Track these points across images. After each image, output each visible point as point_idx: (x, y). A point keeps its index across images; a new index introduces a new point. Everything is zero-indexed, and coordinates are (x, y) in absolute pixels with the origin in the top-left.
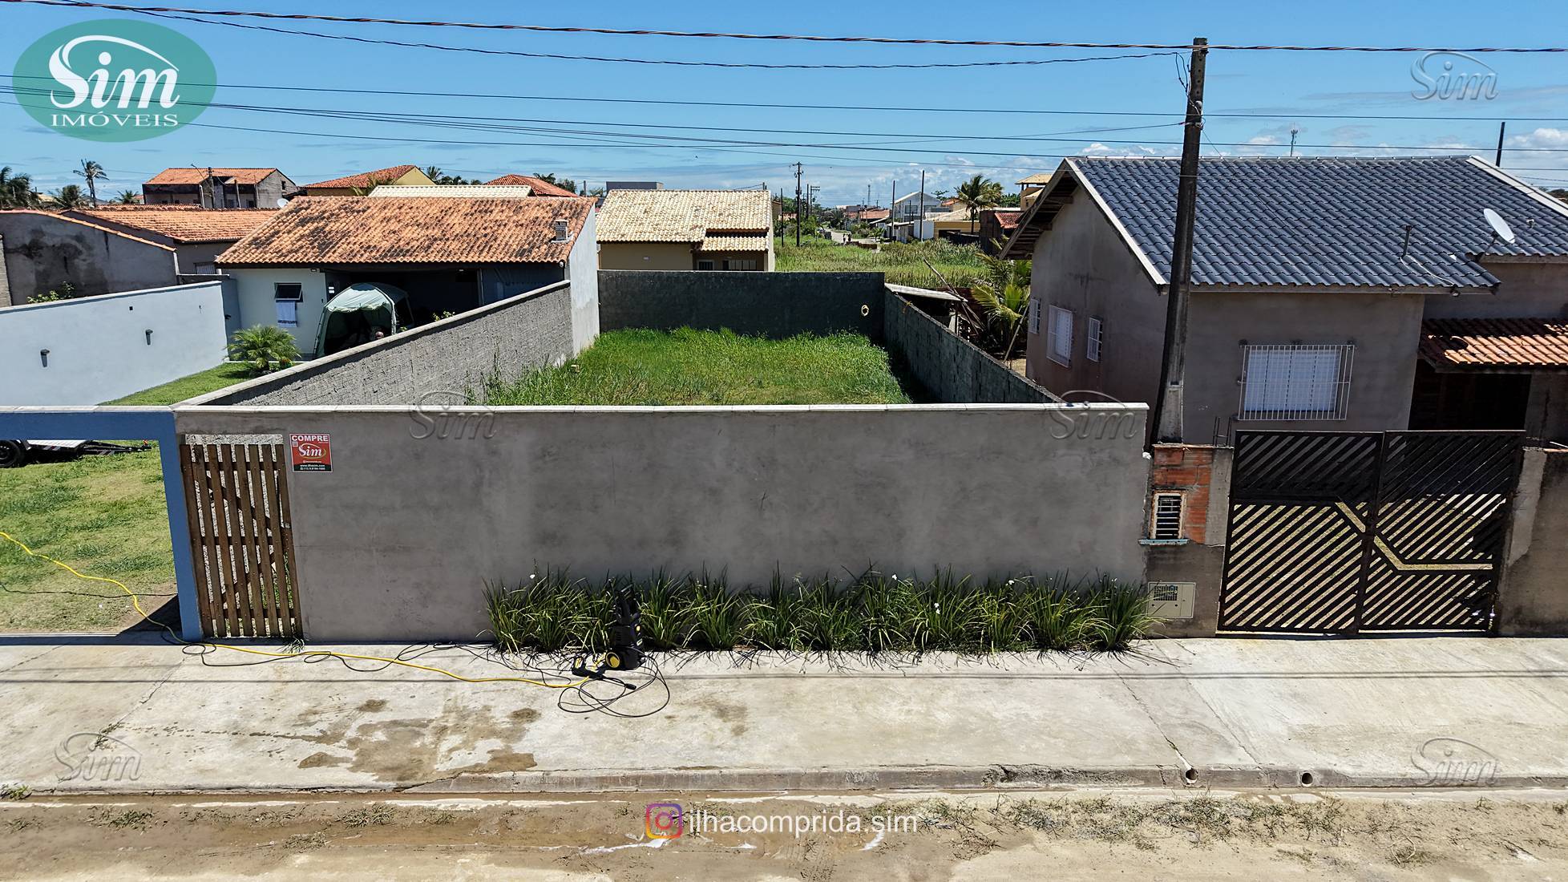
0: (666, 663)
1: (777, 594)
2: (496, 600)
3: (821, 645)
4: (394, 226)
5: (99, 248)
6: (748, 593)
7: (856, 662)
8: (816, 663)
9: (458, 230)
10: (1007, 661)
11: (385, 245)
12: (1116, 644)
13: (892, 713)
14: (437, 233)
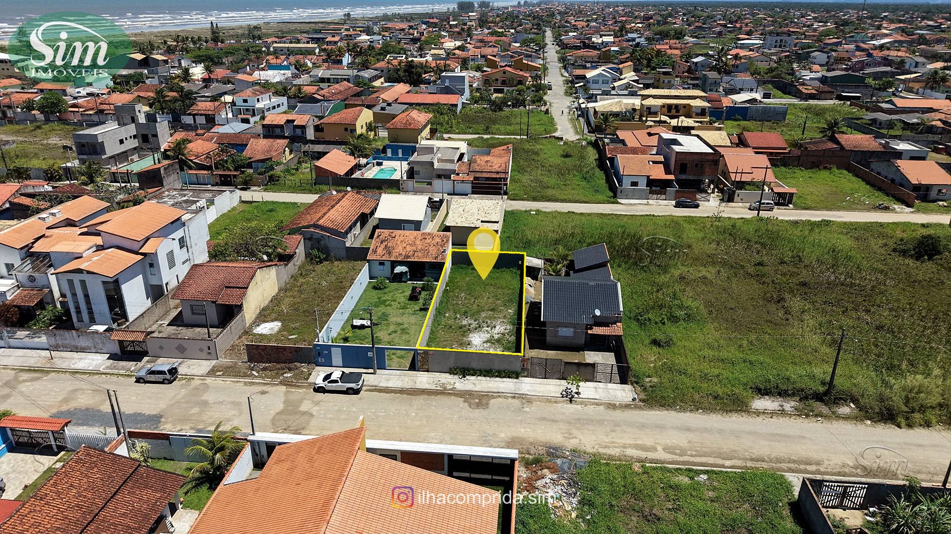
0: (468, 377)
1: (480, 371)
2: (450, 369)
3: (485, 376)
4: (404, 245)
5: (327, 239)
6: (477, 370)
7: (488, 378)
8: (484, 378)
9: (419, 247)
10: (504, 379)
11: (404, 253)
12: (517, 378)
13: (490, 385)
14: (414, 248)
